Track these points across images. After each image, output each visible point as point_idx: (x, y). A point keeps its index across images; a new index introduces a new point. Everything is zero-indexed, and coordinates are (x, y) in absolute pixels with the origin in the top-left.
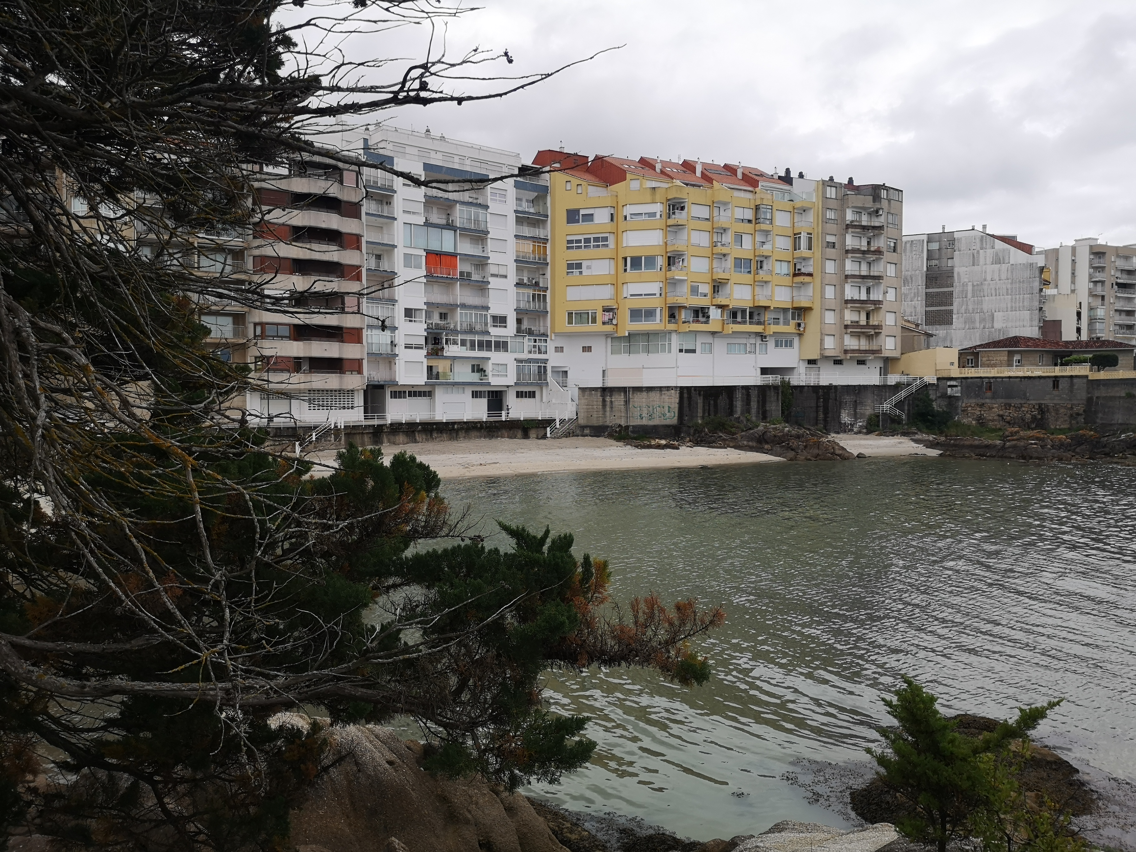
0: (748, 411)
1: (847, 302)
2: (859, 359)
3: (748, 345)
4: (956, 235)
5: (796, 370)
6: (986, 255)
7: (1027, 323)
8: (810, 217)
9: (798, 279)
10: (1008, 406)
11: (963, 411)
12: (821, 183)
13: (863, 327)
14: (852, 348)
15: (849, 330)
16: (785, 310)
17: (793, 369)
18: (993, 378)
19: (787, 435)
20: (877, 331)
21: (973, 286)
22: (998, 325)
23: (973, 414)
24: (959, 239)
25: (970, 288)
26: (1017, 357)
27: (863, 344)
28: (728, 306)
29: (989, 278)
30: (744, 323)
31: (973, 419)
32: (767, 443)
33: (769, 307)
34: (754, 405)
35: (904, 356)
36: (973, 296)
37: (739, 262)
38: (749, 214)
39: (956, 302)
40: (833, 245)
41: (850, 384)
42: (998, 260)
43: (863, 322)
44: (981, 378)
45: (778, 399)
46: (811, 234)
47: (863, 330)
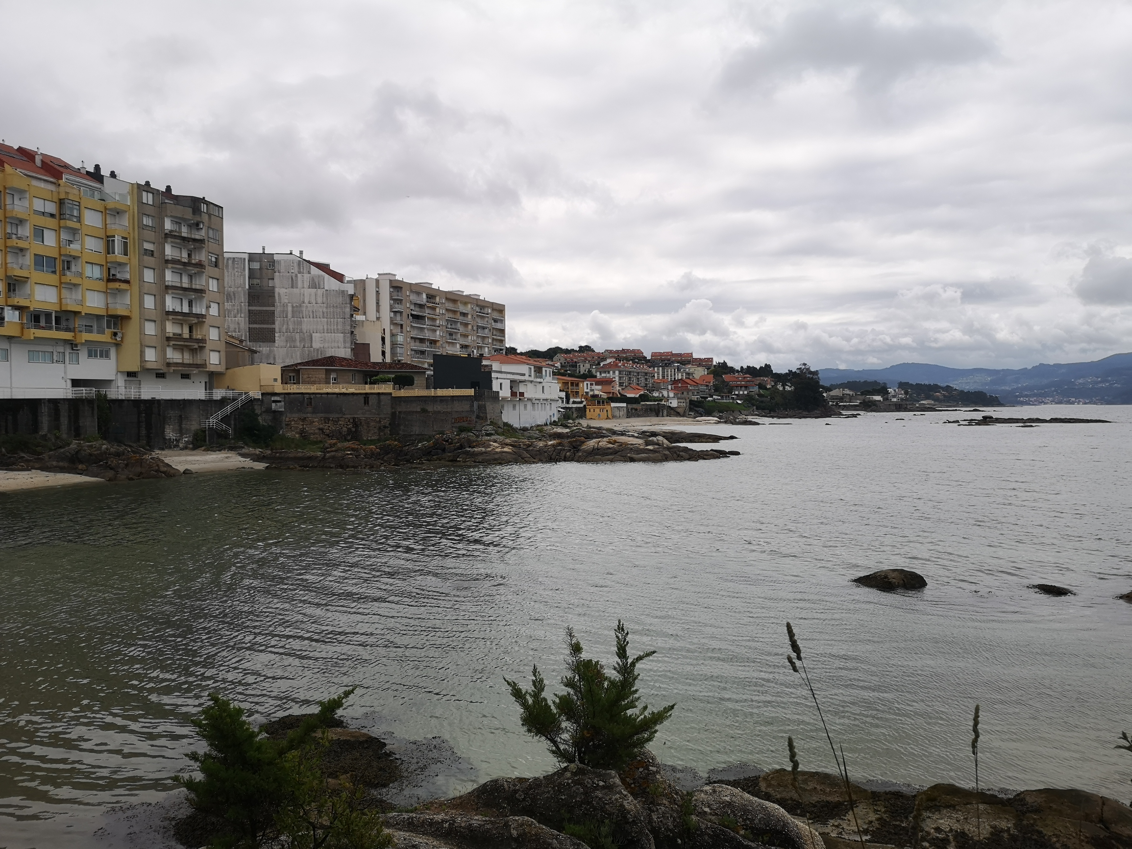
0: (58, 428)
1: (168, 313)
2: (183, 373)
3: (55, 354)
4: (276, 257)
5: (114, 382)
6: (303, 280)
7: (341, 345)
8: (125, 221)
9: (112, 285)
10: (327, 420)
11: (287, 425)
12: (136, 186)
13: (185, 340)
14: (175, 361)
15: (172, 343)
16: (99, 317)
17: (110, 381)
18: (313, 394)
19: (105, 453)
20: (201, 345)
21: (293, 307)
22: (316, 345)
23: (297, 427)
24: (279, 262)
25: (290, 309)
26: (333, 376)
27: (187, 358)
28: (28, 307)
29: (306, 301)
30: (50, 328)
31: (297, 433)
32: (81, 462)
33: (80, 312)
34: (64, 421)
35: (229, 371)
36: (293, 317)
37: (40, 260)
38: (51, 208)
39: (278, 322)
40: (152, 253)
41: (174, 398)
42: (314, 285)
43: (186, 335)
44: (302, 393)
45: (93, 413)
46: (126, 239)
47: (186, 343)
